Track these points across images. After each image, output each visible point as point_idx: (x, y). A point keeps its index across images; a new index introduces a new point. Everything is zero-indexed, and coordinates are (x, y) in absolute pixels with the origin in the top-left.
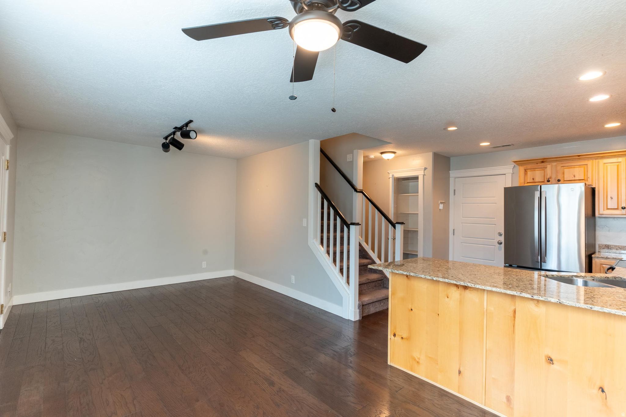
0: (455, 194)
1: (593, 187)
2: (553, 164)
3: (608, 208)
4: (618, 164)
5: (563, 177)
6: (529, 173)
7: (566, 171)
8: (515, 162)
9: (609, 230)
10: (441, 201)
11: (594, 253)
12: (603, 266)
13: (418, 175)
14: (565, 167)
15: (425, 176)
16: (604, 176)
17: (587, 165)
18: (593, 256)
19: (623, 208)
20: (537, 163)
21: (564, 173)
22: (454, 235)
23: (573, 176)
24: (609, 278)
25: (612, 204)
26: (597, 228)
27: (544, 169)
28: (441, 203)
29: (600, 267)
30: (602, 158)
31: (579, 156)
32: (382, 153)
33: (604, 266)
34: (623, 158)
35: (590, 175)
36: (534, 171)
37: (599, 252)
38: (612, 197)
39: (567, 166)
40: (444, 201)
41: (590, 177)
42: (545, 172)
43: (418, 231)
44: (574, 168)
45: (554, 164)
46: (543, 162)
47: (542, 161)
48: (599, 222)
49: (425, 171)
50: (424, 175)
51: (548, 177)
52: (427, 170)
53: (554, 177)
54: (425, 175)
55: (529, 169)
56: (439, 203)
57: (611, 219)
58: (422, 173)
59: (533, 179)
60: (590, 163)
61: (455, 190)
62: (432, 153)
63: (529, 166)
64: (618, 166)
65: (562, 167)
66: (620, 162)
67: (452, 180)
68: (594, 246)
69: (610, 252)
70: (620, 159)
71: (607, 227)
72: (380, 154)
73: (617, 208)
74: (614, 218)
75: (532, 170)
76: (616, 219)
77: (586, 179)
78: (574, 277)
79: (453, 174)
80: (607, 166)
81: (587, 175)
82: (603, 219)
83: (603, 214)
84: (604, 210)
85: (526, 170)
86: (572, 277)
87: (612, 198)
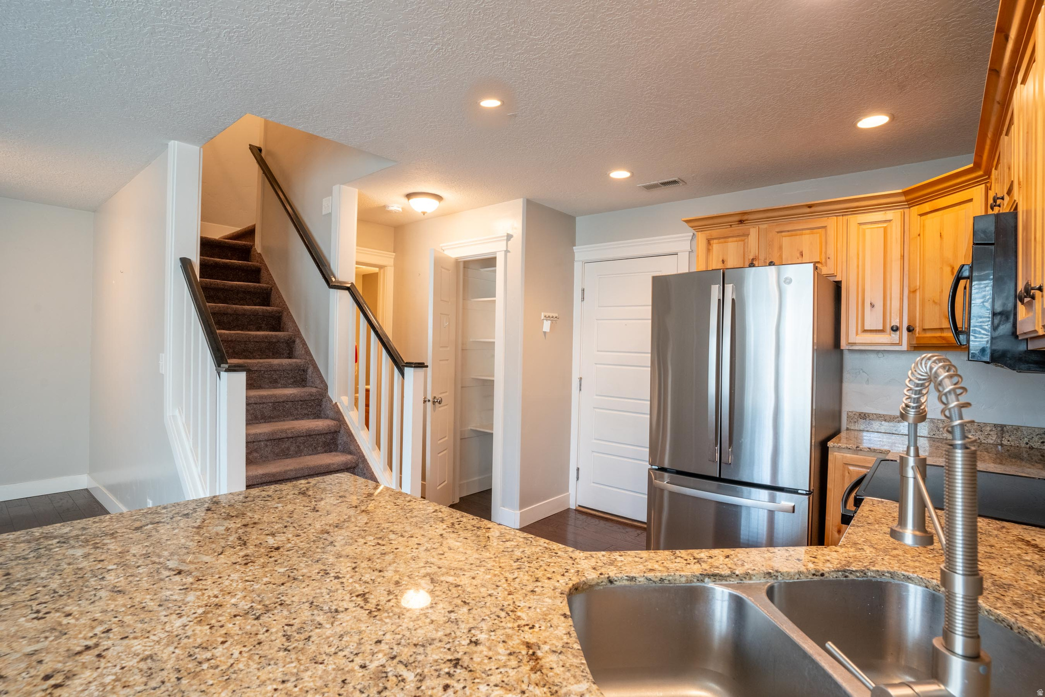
0: (583, 299)
1: (837, 279)
2: (761, 226)
3: (866, 328)
4: (885, 225)
5: (780, 256)
6: (716, 246)
7: (786, 241)
8: (687, 221)
9: (868, 380)
10: (547, 314)
11: (836, 433)
12: (848, 469)
13: (495, 253)
14: (783, 234)
15: (508, 254)
16: (858, 255)
17: (825, 227)
18: (830, 444)
19: (895, 328)
20: (731, 225)
21: (781, 248)
22: (580, 390)
23: (798, 255)
24: (827, 575)
25: (873, 320)
26: (846, 376)
27: (743, 238)
28: (547, 318)
29: (844, 471)
30: (855, 211)
31: (810, 206)
32: (409, 196)
33: (851, 468)
34: (896, 211)
35: (831, 252)
36: (725, 242)
37: (847, 429)
38: (874, 303)
39: (788, 231)
40: (555, 315)
41: (832, 257)
42: (746, 244)
43: (493, 381)
44: (801, 235)
45: (764, 226)
46: (741, 222)
47: (737, 218)
48: (850, 361)
49: (509, 242)
50: (507, 251)
51: (751, 257)
52: (512, 239)
53: (762, 257)
54: (509, 252)
55: (715, 239)
56: (543, 317)
57: (873, 356)
58: (502, 246)
59: (723, 262)
60: (832, 223)
61: (583, 290)
62: (522, 199)
63: (715, 233)
64: (885, 229)
65: (778, 232)
66: (890, 221)
67: (577, 266)
68: (837, 415)
69: (869, 429)
70: (889, 215)
71: (863, 372)
72: (405, 200)
73: (881, 328)
74: (878, 352)
75: (721, 240)
76: (880, 355)
77: (823, 261)
78: (706, 580)
79: (581, 252)
80: (864, 231)
81: (826, 253)
82: (857, 356)
83: (854, 344)
84: (857, 334)
85: (709, 242)
86: (702, 581)
87: (872, 306)
